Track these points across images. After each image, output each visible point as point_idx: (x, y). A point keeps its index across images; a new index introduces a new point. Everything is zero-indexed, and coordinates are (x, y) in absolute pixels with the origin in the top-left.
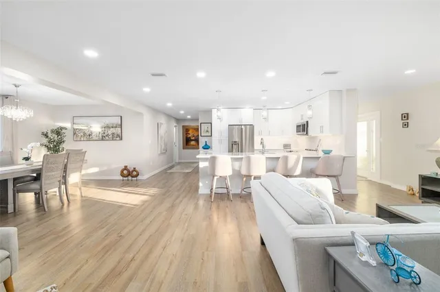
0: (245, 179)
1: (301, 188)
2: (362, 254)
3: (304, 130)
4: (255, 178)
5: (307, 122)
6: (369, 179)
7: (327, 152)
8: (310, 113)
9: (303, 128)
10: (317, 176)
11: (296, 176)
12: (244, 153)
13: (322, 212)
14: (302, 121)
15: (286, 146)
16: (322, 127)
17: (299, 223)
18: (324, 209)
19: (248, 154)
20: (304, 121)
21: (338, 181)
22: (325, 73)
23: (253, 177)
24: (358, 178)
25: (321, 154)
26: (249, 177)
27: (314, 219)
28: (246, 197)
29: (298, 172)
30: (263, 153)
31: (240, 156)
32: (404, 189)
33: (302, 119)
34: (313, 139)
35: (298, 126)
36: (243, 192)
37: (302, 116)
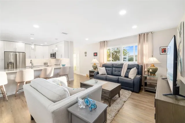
0: (19, 84)
1: (54, 84)
2: (81, 105)
3: (54, 56)
4: (26, 83)
5: (55, 53)
6: (77, 74)
7: (63, 65)
8: (57, 49)
9: (53, 55)
10: (60, 76)
11: (51, 78)
12: (18, 69)
13: (65, 93)
14: (53, 52)
15: (45, 64)
16: (61, 55)
17: (54, 102)
18: (65, 91)
19: (21, 69)
20: (54, 52)
21: (68, 76)
22: (63, 33)
23: (25, 83)
24: (74, 74)
25: (61, 66)
26: (22, 83)
27: (62, 97)
28: (20, 95)
29: (52, 75)
30: (32, 68)
31: (14, 71)
32: (86, 75)
33: (53, 51)
34: (58, 60)
35: (51, 55)
36: (17, 93)
37: (53, 50)
